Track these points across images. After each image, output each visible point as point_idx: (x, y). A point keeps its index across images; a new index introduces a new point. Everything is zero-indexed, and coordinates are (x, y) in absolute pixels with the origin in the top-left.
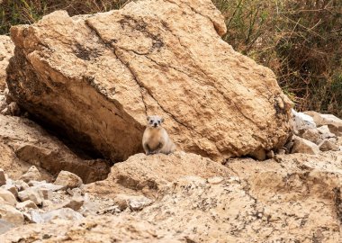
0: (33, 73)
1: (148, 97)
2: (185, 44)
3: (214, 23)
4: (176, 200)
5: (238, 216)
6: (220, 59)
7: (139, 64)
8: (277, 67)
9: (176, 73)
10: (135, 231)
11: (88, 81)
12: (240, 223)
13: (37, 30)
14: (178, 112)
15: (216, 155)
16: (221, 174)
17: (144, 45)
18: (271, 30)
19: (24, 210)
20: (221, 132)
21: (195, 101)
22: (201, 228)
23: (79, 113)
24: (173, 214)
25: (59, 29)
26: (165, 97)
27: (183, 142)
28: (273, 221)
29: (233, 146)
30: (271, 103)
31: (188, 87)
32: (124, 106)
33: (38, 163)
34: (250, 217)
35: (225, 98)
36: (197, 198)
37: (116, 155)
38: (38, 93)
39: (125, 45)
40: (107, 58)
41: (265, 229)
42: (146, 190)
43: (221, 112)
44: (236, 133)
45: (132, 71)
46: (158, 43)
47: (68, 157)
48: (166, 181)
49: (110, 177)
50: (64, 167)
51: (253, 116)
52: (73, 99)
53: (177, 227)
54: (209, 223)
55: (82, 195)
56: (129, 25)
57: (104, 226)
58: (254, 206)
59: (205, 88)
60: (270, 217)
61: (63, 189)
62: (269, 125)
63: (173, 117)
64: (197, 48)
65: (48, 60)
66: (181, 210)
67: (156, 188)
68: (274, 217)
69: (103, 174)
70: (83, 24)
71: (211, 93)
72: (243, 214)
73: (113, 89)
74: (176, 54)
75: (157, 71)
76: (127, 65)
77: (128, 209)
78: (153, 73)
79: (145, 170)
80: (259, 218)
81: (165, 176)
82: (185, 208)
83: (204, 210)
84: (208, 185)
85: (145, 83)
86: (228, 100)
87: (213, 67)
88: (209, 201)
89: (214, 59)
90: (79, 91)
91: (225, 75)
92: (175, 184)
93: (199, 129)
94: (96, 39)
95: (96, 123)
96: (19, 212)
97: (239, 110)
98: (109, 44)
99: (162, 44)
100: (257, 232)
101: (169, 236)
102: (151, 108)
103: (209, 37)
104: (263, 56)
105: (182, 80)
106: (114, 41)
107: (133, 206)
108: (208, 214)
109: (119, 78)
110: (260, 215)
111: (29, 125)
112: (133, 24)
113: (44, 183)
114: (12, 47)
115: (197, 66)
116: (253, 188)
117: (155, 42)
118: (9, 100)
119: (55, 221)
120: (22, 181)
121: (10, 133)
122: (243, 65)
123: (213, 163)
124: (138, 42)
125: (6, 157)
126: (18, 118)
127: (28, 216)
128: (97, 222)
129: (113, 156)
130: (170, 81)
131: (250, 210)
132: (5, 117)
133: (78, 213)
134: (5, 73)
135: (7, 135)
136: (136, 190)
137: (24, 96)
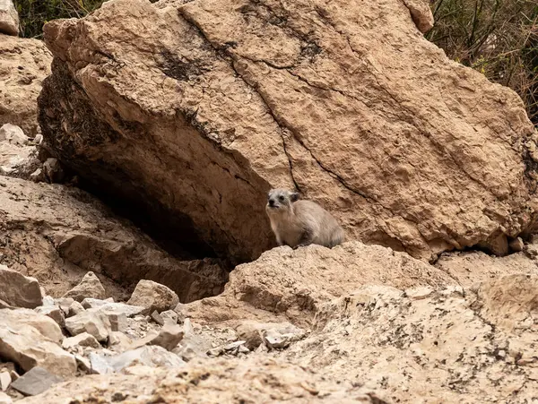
0: (86, 105)
1: (295, 144)
2: (360, 49)
3: (410, 8)
4: (349, 329)
5: (462, 356)
6: (423, 74)
7: (277, 85)
8: (525, 87)
9: (343, 100)
10: (278, 385)
11: (185, 118)
12: (467, 367)
13: (93, 27)
14: (349, 170)
15: (418, 247)
16: (429, 282)
17: (286, 50)
18: (512, 20)
19: (77, 351)
20: (427, 205)
21: (379, 151)
22: (395, 378)
23: (169, 176)
24: (345, 353)
25: (132, 25)
26: (325, 144)
27: (358, 224)
28: (525, 364)
29: (449, 231)
30: (517, 152)
31: (365, 126)
32: (252, 161)
33: (98, 268)
34: (484, 358)
35: (433, 143)
36: (386, 325)
37: (237, 250)
38: (97, 141)
39: (251, 51)
40: (219, 75)
41: (511, 377)
42: (293, 311)
43: (427, 169)
44: (454, 208)
45: (264, 98)
46: (311, 47)
47: (152, 256)
48: (330, 296)
49: (228, 290)
50: (146, 273)
51: (484, 176)
52: (160, 151)
53: (351, 377)
54: (409, 370)
55: (179, 323)
56: (258, 16)
57: (221, 377)
58: (490, 337)
59: (397, 126)
60: (519, 356)
61: (144, 313)
62: (513, 192)
63: (340, 180)
64: (381, 54)
65: (112, 82)
66: (359, 346)
67: (313, 309)
68: (526, 356)
69: (215, 285)
70: (175, 16)
71: (408, 135)
72: (471, 351)
73: (230, 132)
74: (344, 67)
75: (310, 98)
76: (256, 87)
77: (262, 347)
78: (303, 102)
79: (291, 276)
80: (499, 358)
81: (328, 286)
82: (367, 344)
83: (400, 345)
84: (406, 301)
85: (289, 120)
86: (438, 147)
87: (410, 89)
88: (408, 330)
89: (412, 74)
90: (170, 135)
91: (432, 102)
92: (347, 300)
93: (388, 201)
94: (198, 41)
95: (202, 194)
96: (67, 354)
97: (459, 165)
98: (222, 50)
99: (317, 50)
100: (497, 383)
101: (340, 392)
102: (301, 163)
103: (401, 35)
104: (499, 67)
105: (355, 112)
106: (232, 44)
107: (272, 341)
108: (408, 353)
109: (242, 111)
110: (502, 353)
111: (81, 198)
112: (265, 13)
113: (110, 302)
114: (48, 60)
115: (382, 88)
116: (487, 306)
117: (305, 45)
118: (44, 154)
119: (132, 370)
120: (70, 299)
121: (46, 214)
122: (464, 83)
123: (414, 263)
124: (275, 46)
125: (41, 258)
126: (60, 187)
127: (85, 361)
128: (209, 369)
129: (232, 252)
130: (334, 115)
131: (484, 345)
132: (36, 186)
133: (173, 355)
134: (34, 107)
135: (41, 217)
136: (276, 313)
137: (69, 148)
